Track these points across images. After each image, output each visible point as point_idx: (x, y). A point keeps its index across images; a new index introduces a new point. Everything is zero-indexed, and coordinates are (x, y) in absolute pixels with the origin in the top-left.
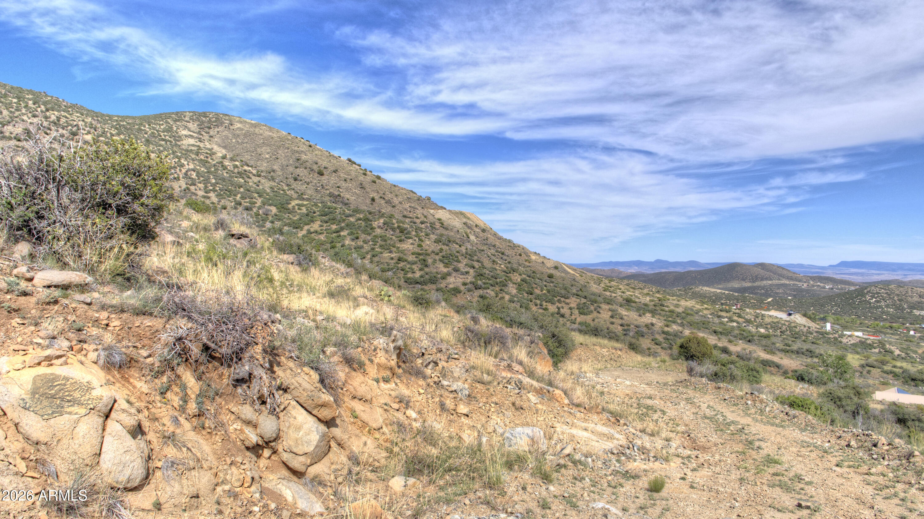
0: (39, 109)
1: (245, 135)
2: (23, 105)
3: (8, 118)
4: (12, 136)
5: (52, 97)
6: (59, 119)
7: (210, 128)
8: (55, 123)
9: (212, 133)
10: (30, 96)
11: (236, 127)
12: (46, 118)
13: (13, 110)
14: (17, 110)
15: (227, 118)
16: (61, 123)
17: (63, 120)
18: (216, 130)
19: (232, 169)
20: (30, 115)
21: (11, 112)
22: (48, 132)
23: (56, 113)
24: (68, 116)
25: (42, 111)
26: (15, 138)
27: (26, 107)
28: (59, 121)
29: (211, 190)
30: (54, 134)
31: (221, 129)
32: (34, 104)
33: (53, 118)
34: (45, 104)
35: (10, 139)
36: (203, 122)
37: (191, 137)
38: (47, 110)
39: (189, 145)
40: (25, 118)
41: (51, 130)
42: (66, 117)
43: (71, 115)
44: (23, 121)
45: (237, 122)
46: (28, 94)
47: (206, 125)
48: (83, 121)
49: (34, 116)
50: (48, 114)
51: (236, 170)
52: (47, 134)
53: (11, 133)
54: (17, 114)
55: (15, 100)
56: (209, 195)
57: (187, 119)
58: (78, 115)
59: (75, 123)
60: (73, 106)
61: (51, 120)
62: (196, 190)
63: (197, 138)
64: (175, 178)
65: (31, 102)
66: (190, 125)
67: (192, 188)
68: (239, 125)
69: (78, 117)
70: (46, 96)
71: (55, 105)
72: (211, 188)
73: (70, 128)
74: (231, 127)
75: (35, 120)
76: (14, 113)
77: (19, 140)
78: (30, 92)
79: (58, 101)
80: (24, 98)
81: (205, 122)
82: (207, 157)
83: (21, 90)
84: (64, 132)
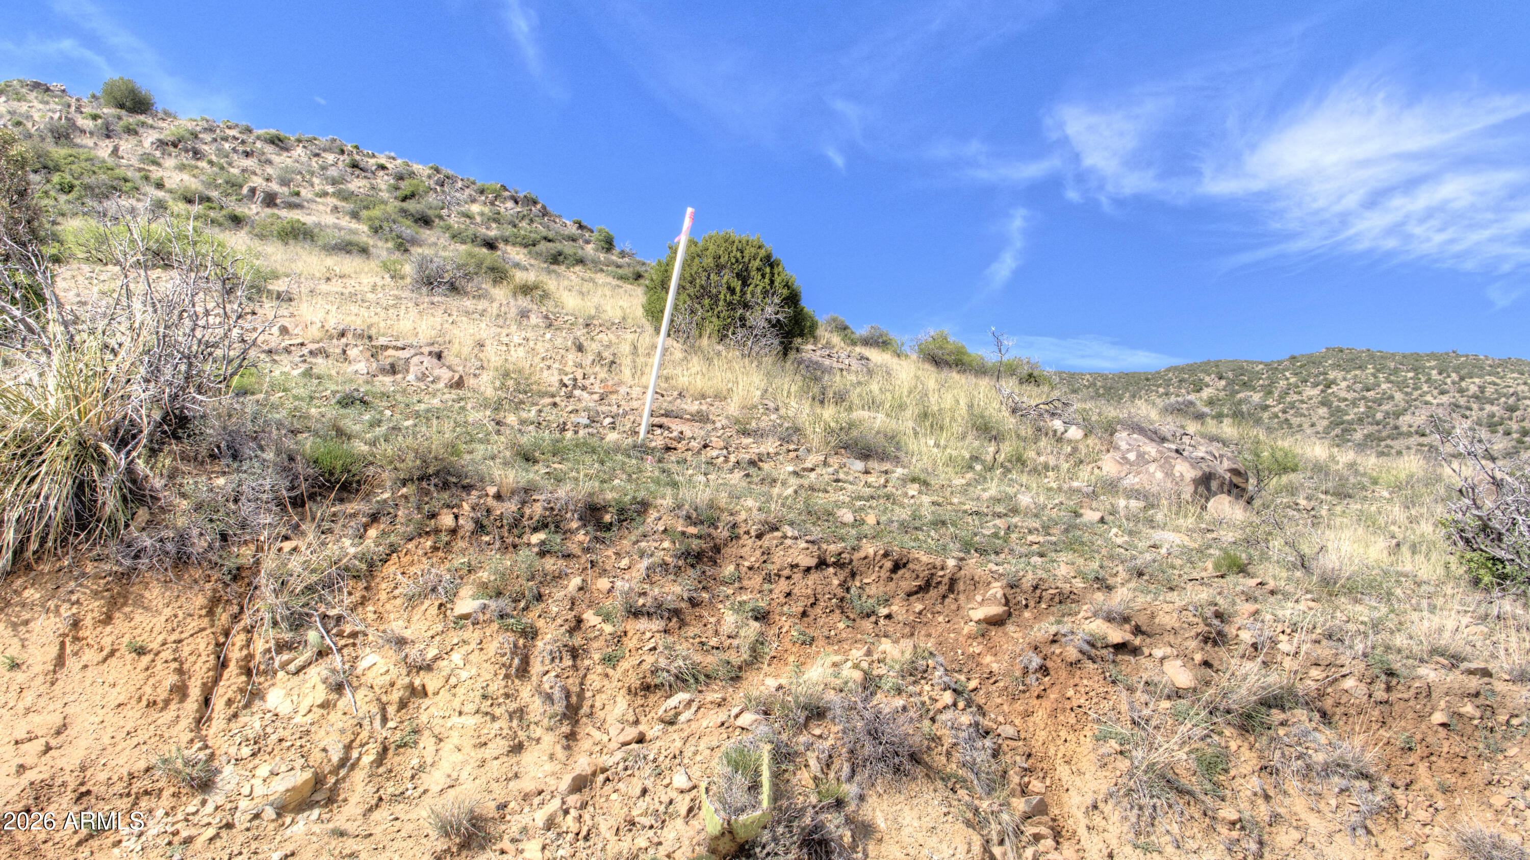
0: (1449, 381)
2: (1423, 379)
3: (1402, 404)
4: (1412, 430)
5: (1467, 356)
6: (1482, 389)
8: (1477, 398)
10: (1433, 363)
12: (1461, 391)
13: (1409, 390)
14: (1415, 389)
16: (1487, 394)
17: (1490, 390)
20: (1435, 392)
21: (1407, 394)
22: (1468, 413)
23: (1477, 380)
24: (1498, 381)
25: (1454, 383)
26: (1417, 433)
27: (1428, 381)
28: (1482, 392)
30: (1475, 415)
32: (1440, 374)
33: (1473, 389)
34: (1457, 369)
35: (1409, 434)
38: (1462, 379)
40: (1429, 398)
41: (1471, 410)
42: (1495, 384)
43: (1502, 378)
44: (1426, 403)
46: (1428, 361)
48: (1525, 383)
49: (1442, 393)
50: (1463, 384)
52: (1466, 417)
53: (1410, 426)
54: (1416, 394)
55: (1411, 375)
58: (1515, 375)
59: (1511, 390)
60: (1503, 364)
61: (1470, 393)
65: (1434, 372)
69: (1515, 379)
70: (1458, 356)
71: (1475, 368)
73: (1503, 399)
75: (1445, 399)
76: (1411, 394)
77: (1423, 435)
78: (1432, 356)
79: (1478, 360)
80: (1424, 368)
83: (1417, 357)
84: (1495, 408)
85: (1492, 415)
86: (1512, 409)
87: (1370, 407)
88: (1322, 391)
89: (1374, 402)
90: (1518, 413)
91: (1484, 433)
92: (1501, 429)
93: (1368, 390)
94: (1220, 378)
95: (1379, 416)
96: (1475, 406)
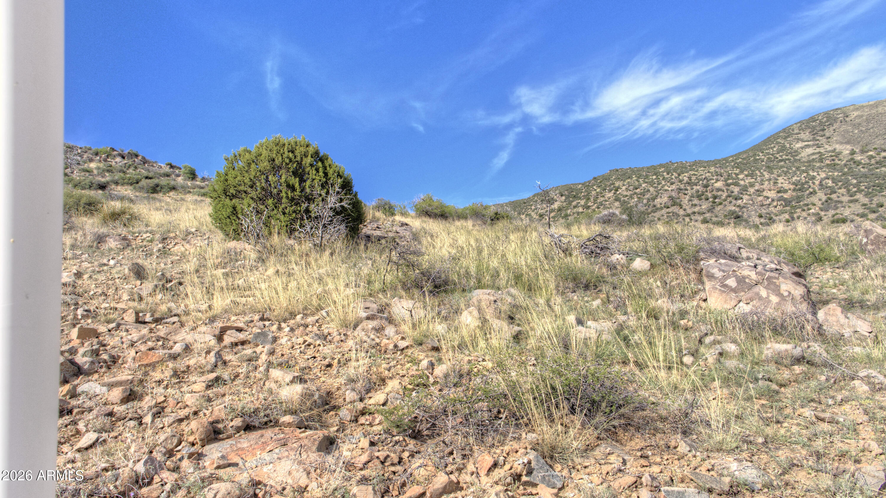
0: (673, 177)
1: (868, 121)
2: (661, 178)
3: (655, 193)
4: (662, 206)
5: (677, 163)
6: (690, 178)
7: (823, 130)
8: (689, 183)
9: (827, 134)
10: (663, 169)
11: (853, 117)
12: (681, 181)
13: (656, 185)
14: (659, 184)
15: (839, 112)
16: (693, 181)
17: (693, 178)
18: (831, 129)
19: (868, 161)
20: (669, 184)
21: (655, 187)
22: (686, 192)
23: (686, 174)
24: (696, 173)
25: (676, 178)
26: (665, 207)
27: (664, 179)
28: (690, 180)
29: (856, 192)
30: (689, 192)
31: (836, 126)
32: (668, 174)
33: (686, 179)
34: (675, 170)
35: (661, 209)
36: (814, 128)
37: (808, 146)
38: (679, 175)
39: (808, 156)
40: (666, 188)
42: (695, 175)
43: (697, 171)
44: (666, 190)
45: (853, 111)
46: (660, 168)
47: (818, 129)
48: (709, 172)
49: (672, 184)
50: (680, 177)
51: (873, 161)
52: (686, 194)
53: (661, 204)
54: (660, 186)
55: (654, 177)
56: (855, 197)
57: (796, 131)
58: (702, 169)
59: (704, 177)
60: (695, 163)
61: (685, 182)
62: (838, 197)
63: (814, 145)
64: (811, 193)
65: (665, 174)
66: (802, 136)
67: (834, 196)
68: (856, 114)
69: (704, 171)
70: (673, 164)
71: (683, 168)
72: (855, 189)
73: (701, 182)
74: (847, 119)
75: (674, 187)
76: (657, 187)
77: (668, 208)
78: (661, 166)
79: (683, 164)
80: (660, 172)
81: (816, 126)
82: (833, 160)
83: (654, 167)
84: (698, 187)
85: (698, 191)
86: (706, 186)
87: (639, 198)
88: (614, 193)
89: (641, 194)
90: (709, 188)
91: (696, 201)
92: (703, 197)
93: (636, 189)
94: (562, 196)
95: (645, 201)
96: (689, 188)
